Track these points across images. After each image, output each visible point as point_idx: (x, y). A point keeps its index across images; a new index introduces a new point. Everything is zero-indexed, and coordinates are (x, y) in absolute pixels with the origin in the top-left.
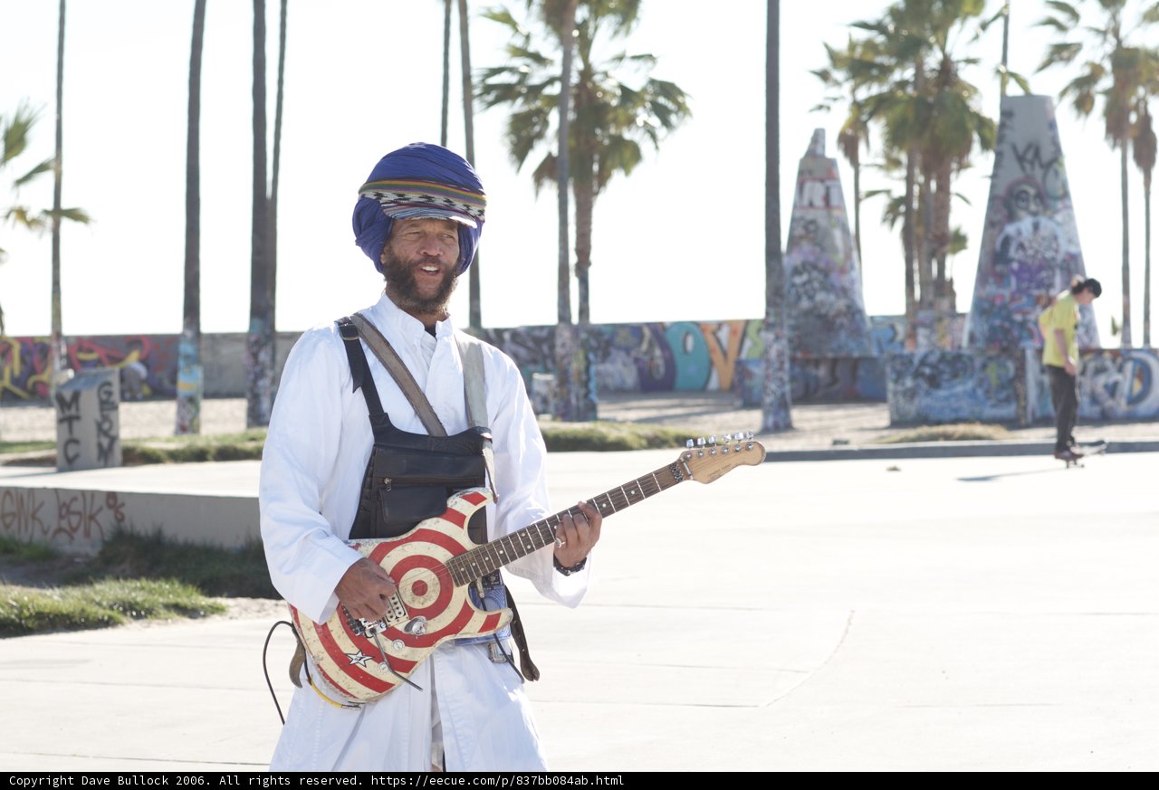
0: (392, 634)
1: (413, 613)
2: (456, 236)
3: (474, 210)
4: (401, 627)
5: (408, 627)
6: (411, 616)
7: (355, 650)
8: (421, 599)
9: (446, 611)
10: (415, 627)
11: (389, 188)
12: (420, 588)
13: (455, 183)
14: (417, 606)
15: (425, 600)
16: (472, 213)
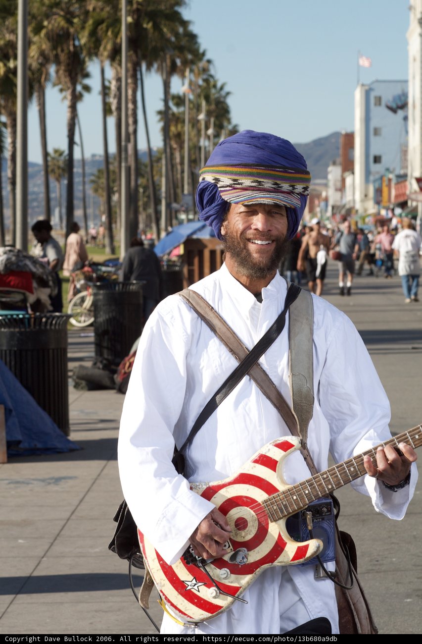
0: (219, 563)
1: (237, 545)
2: (284, 213)
3: (299, 188)
4: (227, 558)
5: (233, 558)
6: (235, 548)
7: (190, 577)
8: (243, 533)
9: (264, 543)
10: (239, 559)
11: (226, 173)
12: (241, 524)
13: (284, 167)
14: (239, 539)
15: (246, 534)
16: (296, 191)
